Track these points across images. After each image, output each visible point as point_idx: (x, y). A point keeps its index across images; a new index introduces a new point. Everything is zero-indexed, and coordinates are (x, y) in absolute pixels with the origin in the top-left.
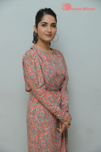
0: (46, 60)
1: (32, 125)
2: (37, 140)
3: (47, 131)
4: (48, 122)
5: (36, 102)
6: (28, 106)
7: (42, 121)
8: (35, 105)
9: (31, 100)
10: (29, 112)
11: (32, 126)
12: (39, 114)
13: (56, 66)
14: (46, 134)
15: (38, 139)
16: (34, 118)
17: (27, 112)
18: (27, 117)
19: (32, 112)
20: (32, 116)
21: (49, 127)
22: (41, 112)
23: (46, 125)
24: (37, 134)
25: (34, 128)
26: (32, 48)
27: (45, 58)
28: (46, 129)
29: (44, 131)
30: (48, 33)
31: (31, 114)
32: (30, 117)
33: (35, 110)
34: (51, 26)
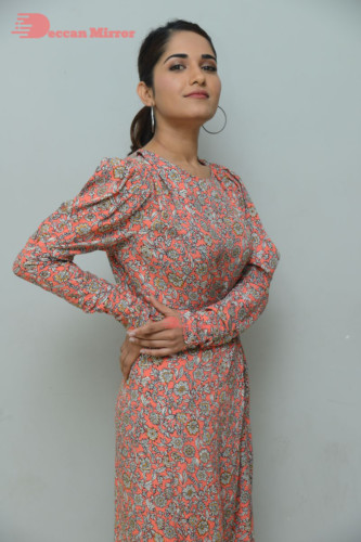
0: (187, 201)
1: (146, 431)
2: (168, 485)
3: (199, 452)
4: (202, 418)
7: (183, 418)
8: (157, 363)
10: (135, 384)
11: (144, 436)
12: (173, 391)
14: (197, 461)
15: (172, 481)
16: (155, 408)
19: (144, 384)
20: (145, 401)
21: (206, 437)
22: (178, 386)
23: (197, 430)
24: (168, 465)
25: (154, 443)
26: (139, 153)
27: (183, 192)
28: (197, 443)
29: (190, 453)
30: (195, 88)
31: (140, 393)
32: (140, 401)
33: (157, 379)
34: (200, 64)
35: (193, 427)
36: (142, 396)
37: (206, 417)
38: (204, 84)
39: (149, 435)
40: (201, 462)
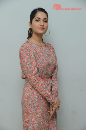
0: (40, 52)
1: (26, 107)
2: (30, 121)
3: (39, 113)
4: (40, 105)
5: (31, 88)
6: (23, 91)
7: (35, 104)
8: (30, 91)
9: (26, 86)
10: (24, 96)
11: (26, 109)
12: (33, 98)
13: (48, 57)
16: (29, 102)
17: (22, 96)
18: (22, 101)
19: (26, 96)
20: (26, 100)
21: (41, 110)
22: (35, 97)
23: (39, 108)
24: (31, 116)
25: (28, 110)
26: (27, 42)
27: (39, 50)
28: (38, 111)
29: (37, 113)
30: (41, 27)
31: (25, 98)
32: (25, 100)
33: (30, 95)
34: (43, 21)
35: (38, 107)
36: (26, 99)
37: (41, 105)
38: (43, 26)
39: (27, 108)
40: (39, 116)
